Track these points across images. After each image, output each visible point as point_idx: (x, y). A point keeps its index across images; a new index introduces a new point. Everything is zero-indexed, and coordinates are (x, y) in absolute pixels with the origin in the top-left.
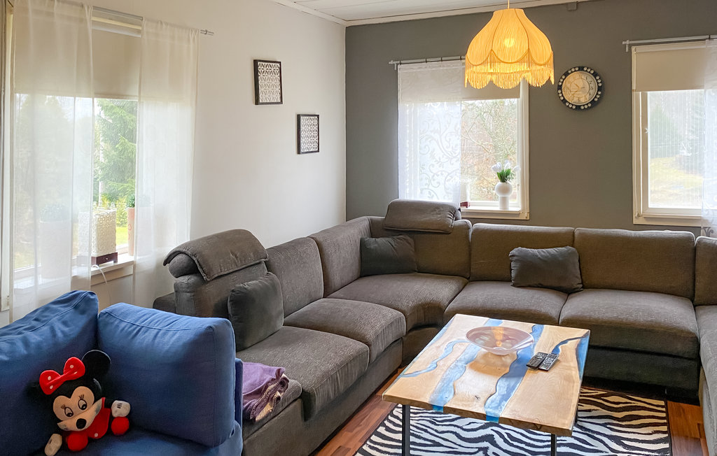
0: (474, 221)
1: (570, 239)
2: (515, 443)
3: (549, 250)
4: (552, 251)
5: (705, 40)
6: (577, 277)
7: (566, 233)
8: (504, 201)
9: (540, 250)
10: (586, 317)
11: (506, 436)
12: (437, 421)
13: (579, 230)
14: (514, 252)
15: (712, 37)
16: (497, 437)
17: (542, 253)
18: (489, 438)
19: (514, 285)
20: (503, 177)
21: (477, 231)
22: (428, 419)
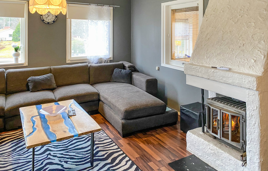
0: (6, 69)
1: (50, 71)
2: (58, 147)
3: (43, 76)
4: (45, 76)
5: (88, 5)
6: (55, 84)
7: (48, 69)
8: (17, 59)
9: (40, 76)
10: (66, 96)
11: (53, 146)
12: (22, 154)
13: (52, 67)
14: (29, 79)
15: (90, 4)
16: (50, 148)
17: (42, 78)
18: (47, 150)
19: (31, 92)
20: (16, 50)
21: (9, 73)
22: (16, 155)
